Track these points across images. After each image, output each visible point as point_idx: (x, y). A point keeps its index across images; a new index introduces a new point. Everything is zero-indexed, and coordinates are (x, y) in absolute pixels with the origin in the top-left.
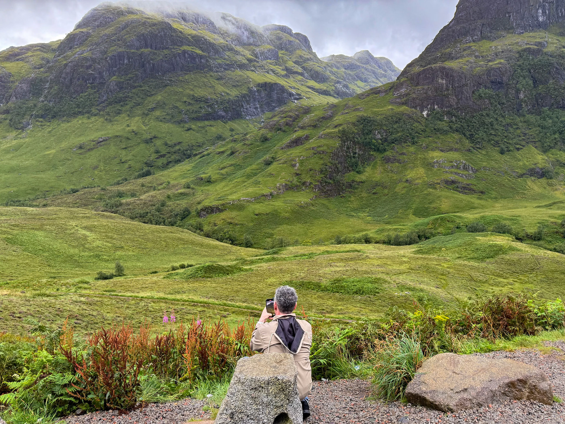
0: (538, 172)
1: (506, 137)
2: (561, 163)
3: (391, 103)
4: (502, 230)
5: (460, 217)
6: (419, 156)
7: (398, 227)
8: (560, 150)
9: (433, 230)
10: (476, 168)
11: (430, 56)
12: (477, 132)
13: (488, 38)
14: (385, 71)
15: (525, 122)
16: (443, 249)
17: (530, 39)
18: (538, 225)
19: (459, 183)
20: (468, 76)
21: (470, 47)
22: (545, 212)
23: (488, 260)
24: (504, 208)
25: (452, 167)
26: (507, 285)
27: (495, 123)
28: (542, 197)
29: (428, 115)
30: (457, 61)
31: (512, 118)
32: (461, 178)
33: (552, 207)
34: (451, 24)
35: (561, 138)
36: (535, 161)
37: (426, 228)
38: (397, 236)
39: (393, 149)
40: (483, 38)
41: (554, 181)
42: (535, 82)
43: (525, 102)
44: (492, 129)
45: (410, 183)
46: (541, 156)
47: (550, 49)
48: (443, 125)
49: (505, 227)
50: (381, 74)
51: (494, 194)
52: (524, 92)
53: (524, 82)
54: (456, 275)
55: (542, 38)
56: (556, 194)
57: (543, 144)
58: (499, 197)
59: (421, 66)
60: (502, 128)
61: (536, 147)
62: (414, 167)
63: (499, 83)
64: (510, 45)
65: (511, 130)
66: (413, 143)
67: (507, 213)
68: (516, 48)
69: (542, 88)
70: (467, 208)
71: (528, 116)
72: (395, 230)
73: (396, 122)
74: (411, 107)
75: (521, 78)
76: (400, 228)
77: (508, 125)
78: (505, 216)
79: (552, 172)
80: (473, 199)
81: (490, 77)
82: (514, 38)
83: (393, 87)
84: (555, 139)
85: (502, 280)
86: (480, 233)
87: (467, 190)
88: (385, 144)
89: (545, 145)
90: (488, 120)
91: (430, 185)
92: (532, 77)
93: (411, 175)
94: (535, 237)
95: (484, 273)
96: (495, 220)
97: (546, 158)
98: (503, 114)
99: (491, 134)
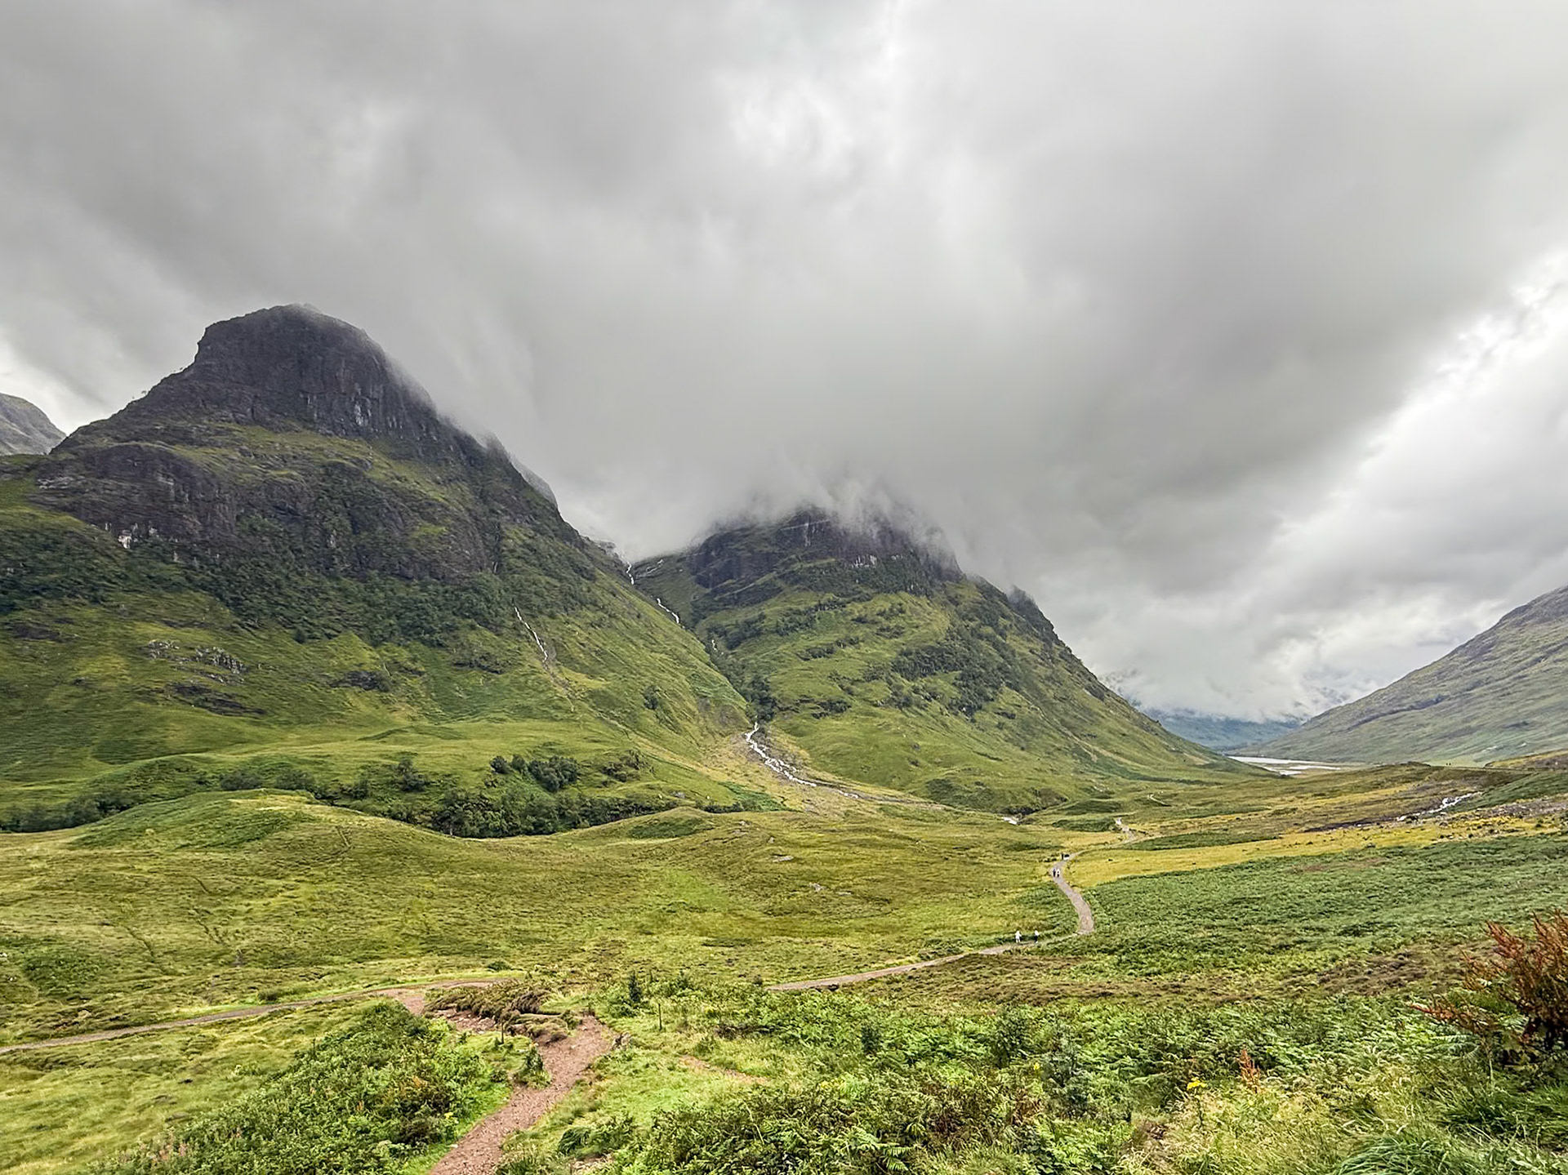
0: (364, 680)
1: (306, 612)
2: (400, 666)
3: (32, 502)
4: (293, 782)
5: (208, 761)
6: (112, 630)
7: (47, 787)
8: (399, 645)
9: (140, 790)
10: (247, 664)
11: (138, 424)
12: (249, 596)
13: (268, 426)
14: (26, 430)
15: (340, 590)
16: (147, 830)
17: (344, 450)
18: (362, 771)
19: (210, 691)
20: (226, 485)
21: (230, 430)
22: (373, 749)
23: (248, 846)
24: (303, 741)
25: (194, 659)
26: (281, 891)
27: (284, 582)
28: (373, 722)
29: (131, 544)
30: (201, 449)
31: (316, 579)
32: (214, 681)
33: (385, 739)
34: (186, 375)
35: (399, 625)
36: (361, 660)
37: (120, 786)
38: (37, 809)
39: (37, 606)
40: (257, 421)
41: (390, 695)
42: (354, 524)
43: (339, 554)
44: (280, 594)
45: (86, 687)
46: (369, 652)
47: (378, 475)
48: (173, 572)
49: (301, 776)
50: (15, 434)
51: (285, 716)
52: (336, 537)
53: (335, 520)
54: (165, 887)
55: (364, 454)
56: (394, 717)
57: (372, 632)
58: (294, 721)
59: (117, 439)
60: (299, 595)
61: (360, 636)
62: (98, 653)
63: (290, 511)
64: (307, 449)
65: (317, 602)
66: (95, 601)
67: (306, 751)
68: (319, 458)
69: (367, 537)
70: (229, 743)
71: (346, 582)
72: (36, 794)
73: (46, 547)
74: (86, 521)
75: (330, 513)
76: (50, 790)
77: (309, 590)
78: (301, 757)
79: (387, 681)
80: (242, 725)
81: (272, 497)
82: (316, 440)
83: (36, 467)
84: (391, 625)
85: (275, 882)
86: (244, 791)
87: (227, 706)
88: (14, 592)
89: (375, 633)
90: (269, 576)
91: (140, 693)
92: (349, 514)
93: (88, 670)
94: (356, 793)
95: (235, 874)
96: (282, 765)
97: (378, 656)
98: (300, 570)
99: (277, 604)
